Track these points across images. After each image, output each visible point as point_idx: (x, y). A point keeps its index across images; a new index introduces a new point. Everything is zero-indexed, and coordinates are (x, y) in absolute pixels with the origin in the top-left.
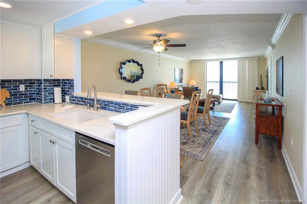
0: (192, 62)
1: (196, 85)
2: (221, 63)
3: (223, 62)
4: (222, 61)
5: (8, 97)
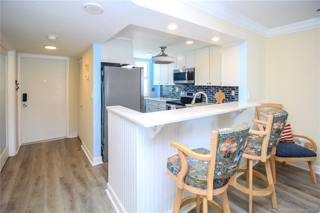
5: (224, 99)
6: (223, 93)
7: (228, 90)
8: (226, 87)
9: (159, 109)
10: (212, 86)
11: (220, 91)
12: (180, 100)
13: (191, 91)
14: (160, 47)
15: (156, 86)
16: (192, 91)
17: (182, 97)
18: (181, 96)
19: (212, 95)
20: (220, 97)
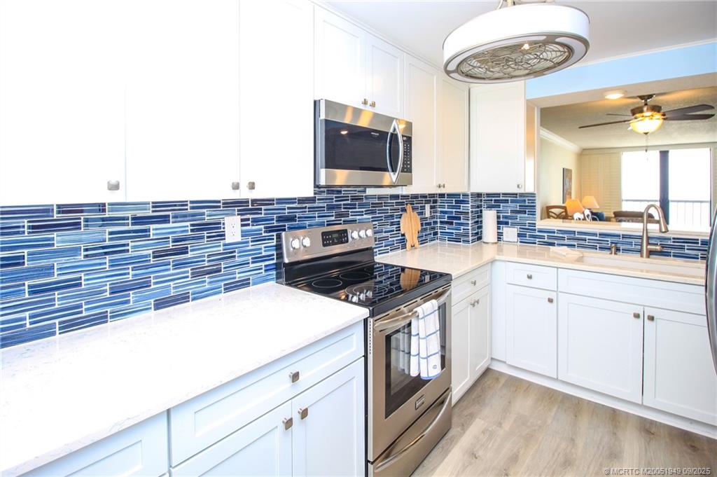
0: (583, 154)
1: (598, 207)
2: (664, 155)
3: (668, 152)
4: (666, 150)
6: (415, 213)
19: (391, 224)
20: (413, 228)
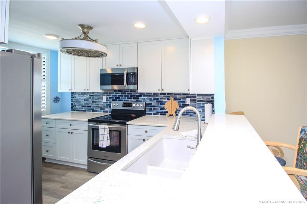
5: (178, 109)
6: (175, 101)
7: (181, 98)
8: (179, 94)
9: (72, 133)
10: (160, 93)
11: (172, 99)
12: (111, 113)
13: (128, 101)
14: (80, 25)
15: (62, 94)
16: (129, 99)
17: (114, 109)
18: (111, 108)
19: (161, 104)
20: (173, 107)
